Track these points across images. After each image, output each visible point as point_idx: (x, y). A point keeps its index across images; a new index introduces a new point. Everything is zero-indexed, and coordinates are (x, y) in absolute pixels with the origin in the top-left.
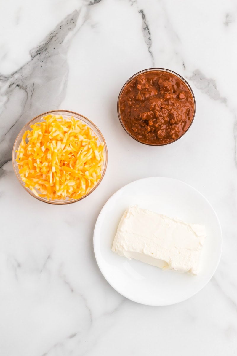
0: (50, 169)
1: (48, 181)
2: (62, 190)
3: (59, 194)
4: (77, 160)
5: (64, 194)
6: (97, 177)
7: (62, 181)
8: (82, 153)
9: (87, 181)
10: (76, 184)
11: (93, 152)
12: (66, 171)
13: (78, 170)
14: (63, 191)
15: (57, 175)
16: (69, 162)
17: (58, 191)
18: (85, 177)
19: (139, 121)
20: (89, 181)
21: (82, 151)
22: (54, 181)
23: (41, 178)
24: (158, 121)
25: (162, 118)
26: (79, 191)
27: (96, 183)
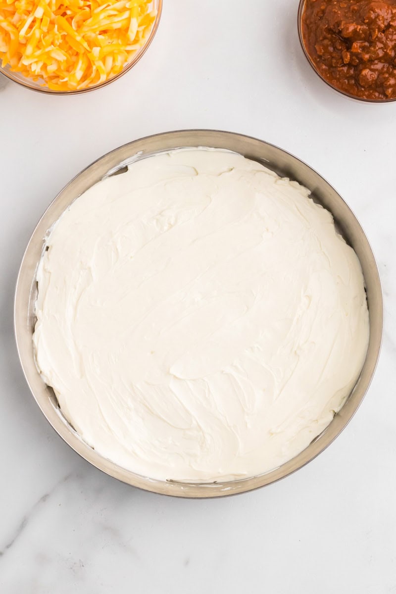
0: (32, 10)
1: (19, 29)
2: (36, 60)
3: (25, 62)
4: (91, 17)
5: (36, 68)
6: (112, 68)
7: (44, 43)
8: (107, 10)
9: (89, 67)
10: (67, 61)
11: (129, 19)
12: (61, 28)
13: (83, 37)
14: (36, 62)
15: (41, 27)
16: (75, 13)
17: (28, 57)
18: (89, 55)
19: (334, 36)
20: (94, 68)
21: (109, 6)
22: (29, 35)
23: (9, 19)
24: (372, 49)
25: (383, 46)
26: (66, 77)
27: (103, 78)
